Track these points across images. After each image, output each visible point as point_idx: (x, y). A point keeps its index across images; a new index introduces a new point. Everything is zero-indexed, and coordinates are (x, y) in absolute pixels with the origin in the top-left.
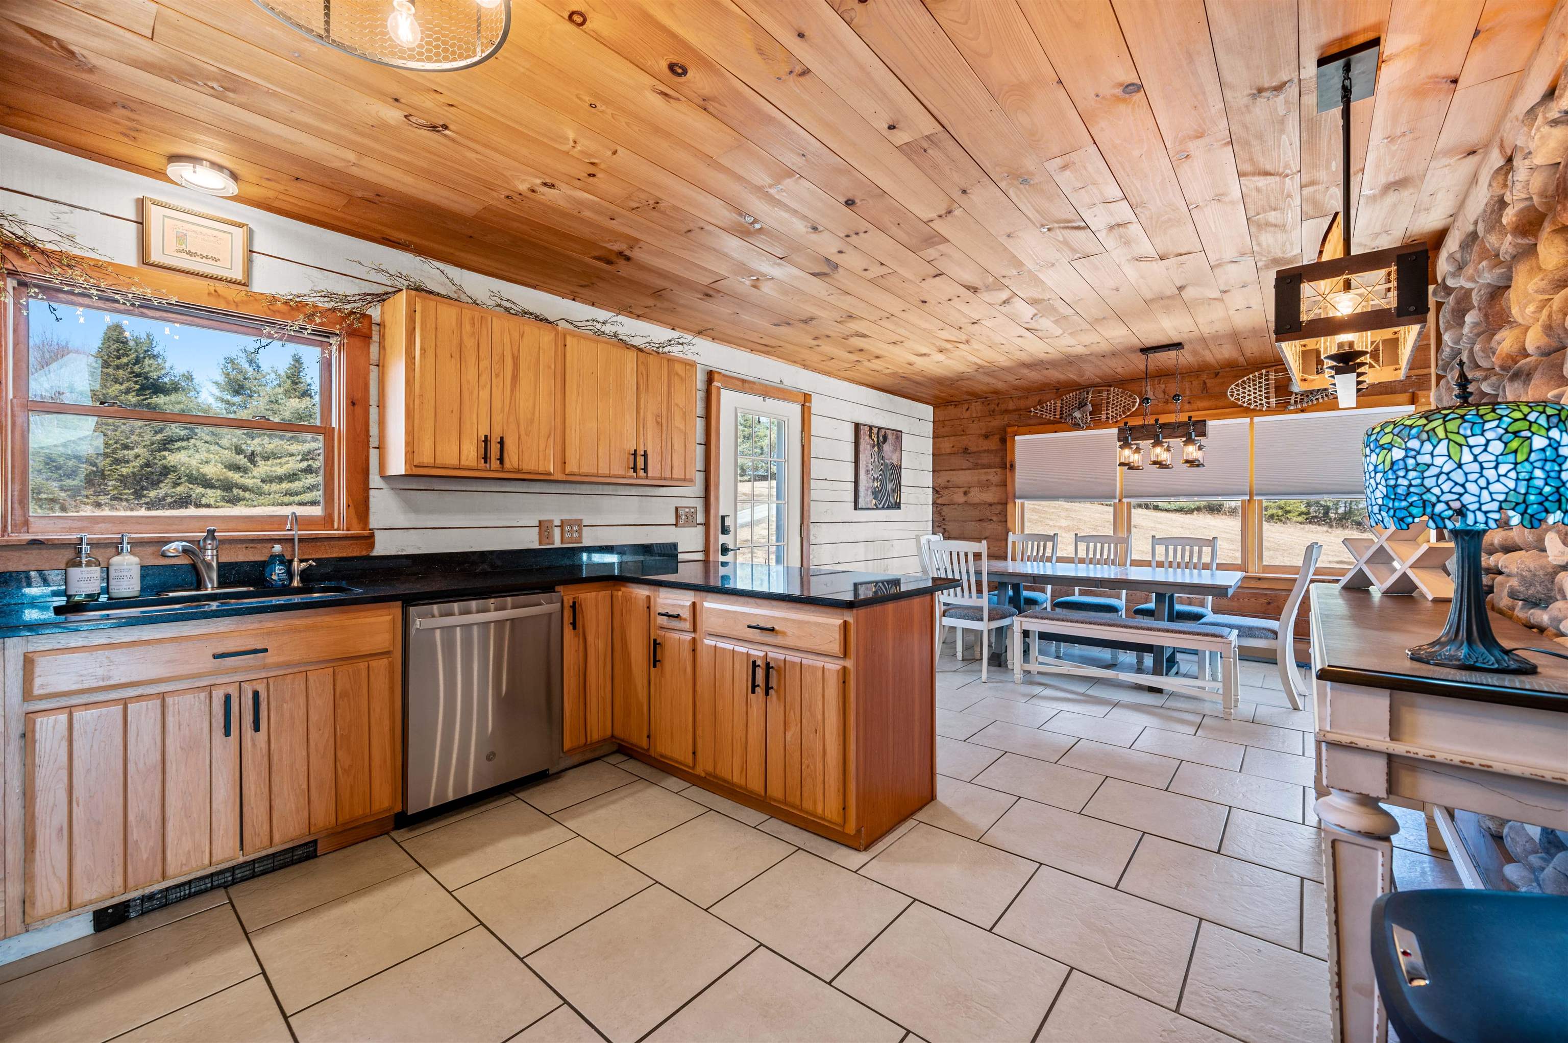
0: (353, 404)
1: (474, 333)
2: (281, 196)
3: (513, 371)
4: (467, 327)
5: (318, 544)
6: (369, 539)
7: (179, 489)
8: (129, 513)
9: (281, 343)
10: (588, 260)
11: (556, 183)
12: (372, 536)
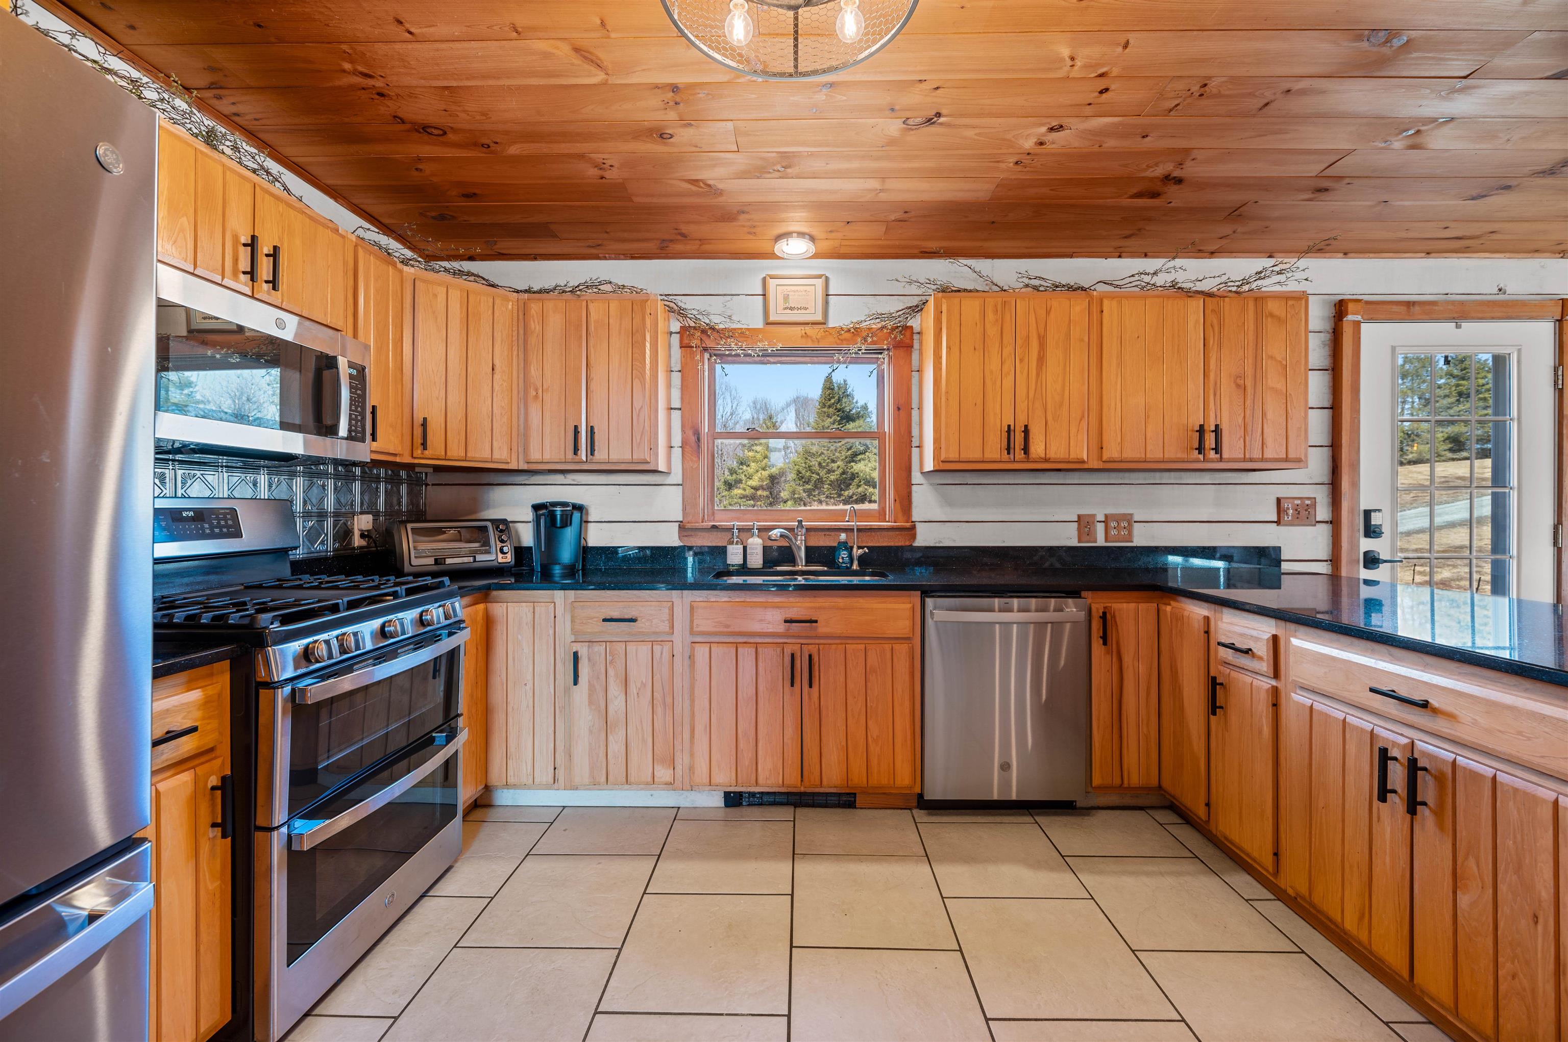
0: (899, 409)
1: (997, 320)
2: (845, 243)
3: (1039, 352)
4: (990, 316)
5: (873, 534)
6: (911, 531)
7: (860, 489)
8: (834, 507)
9: (845, 366)
10: (1126, 202)
11: (1065, 121)
12: (913, 528)
